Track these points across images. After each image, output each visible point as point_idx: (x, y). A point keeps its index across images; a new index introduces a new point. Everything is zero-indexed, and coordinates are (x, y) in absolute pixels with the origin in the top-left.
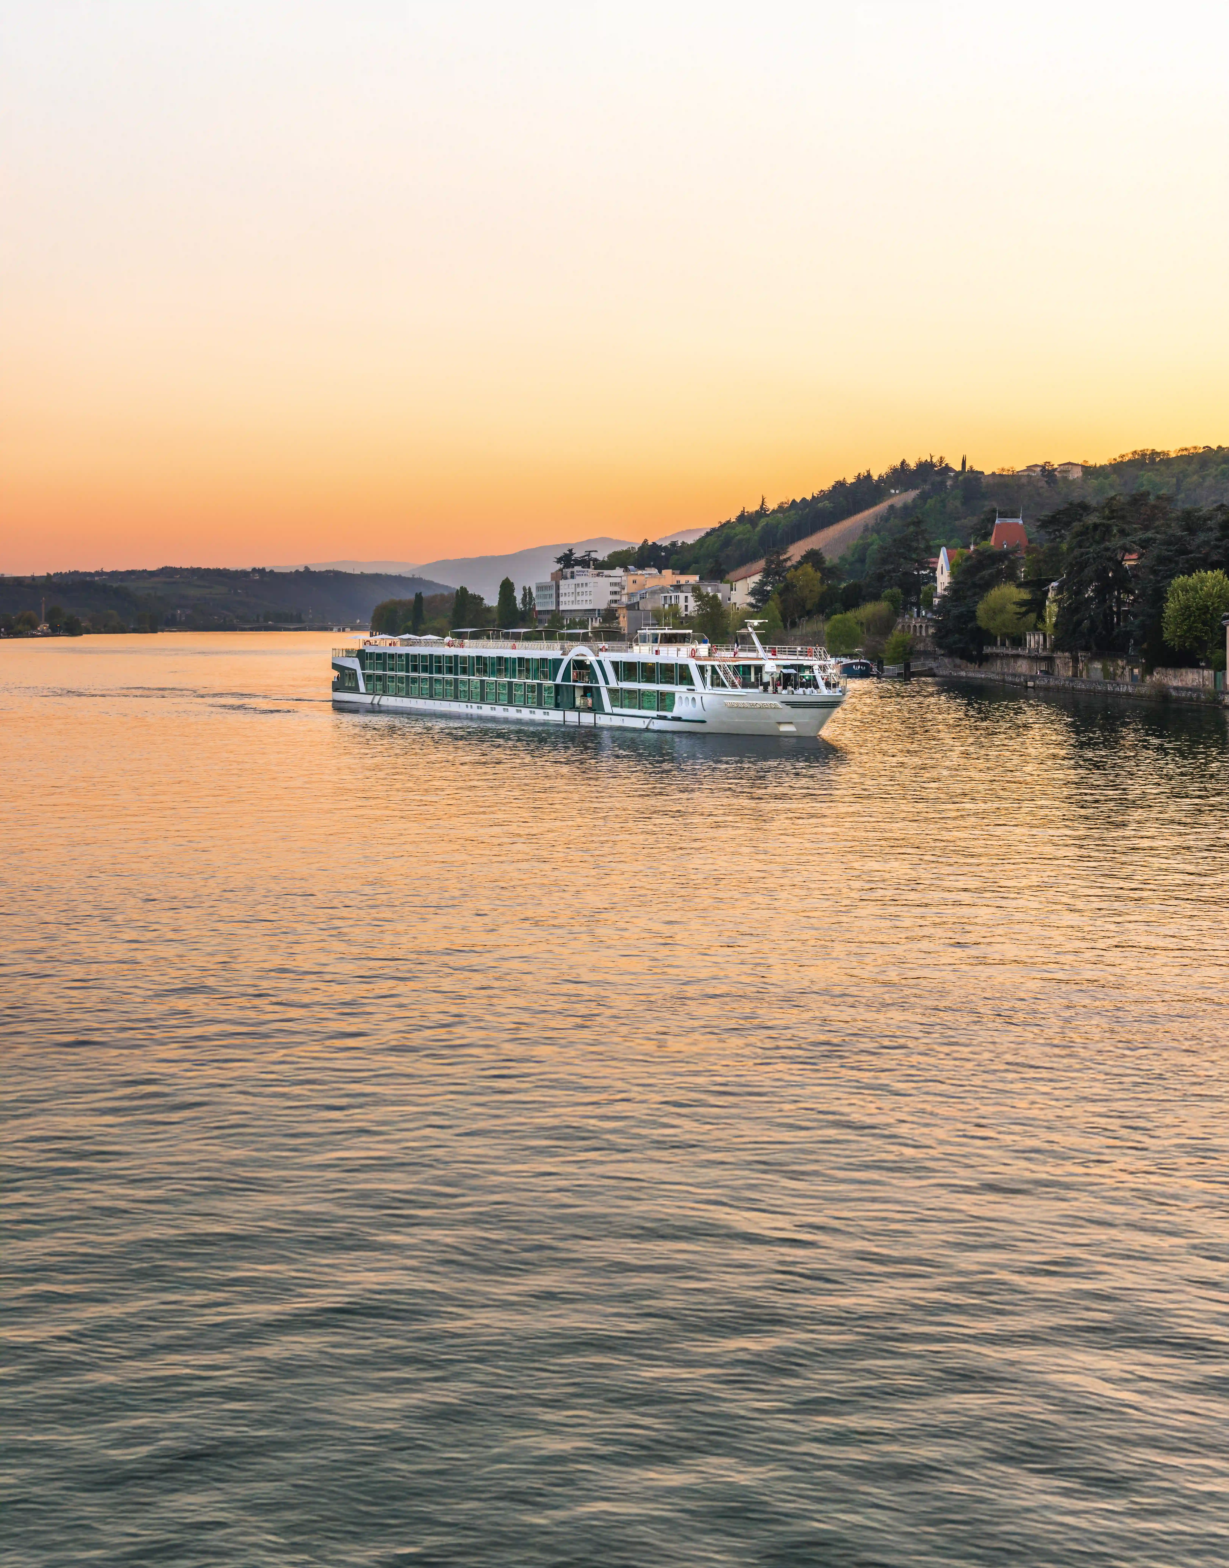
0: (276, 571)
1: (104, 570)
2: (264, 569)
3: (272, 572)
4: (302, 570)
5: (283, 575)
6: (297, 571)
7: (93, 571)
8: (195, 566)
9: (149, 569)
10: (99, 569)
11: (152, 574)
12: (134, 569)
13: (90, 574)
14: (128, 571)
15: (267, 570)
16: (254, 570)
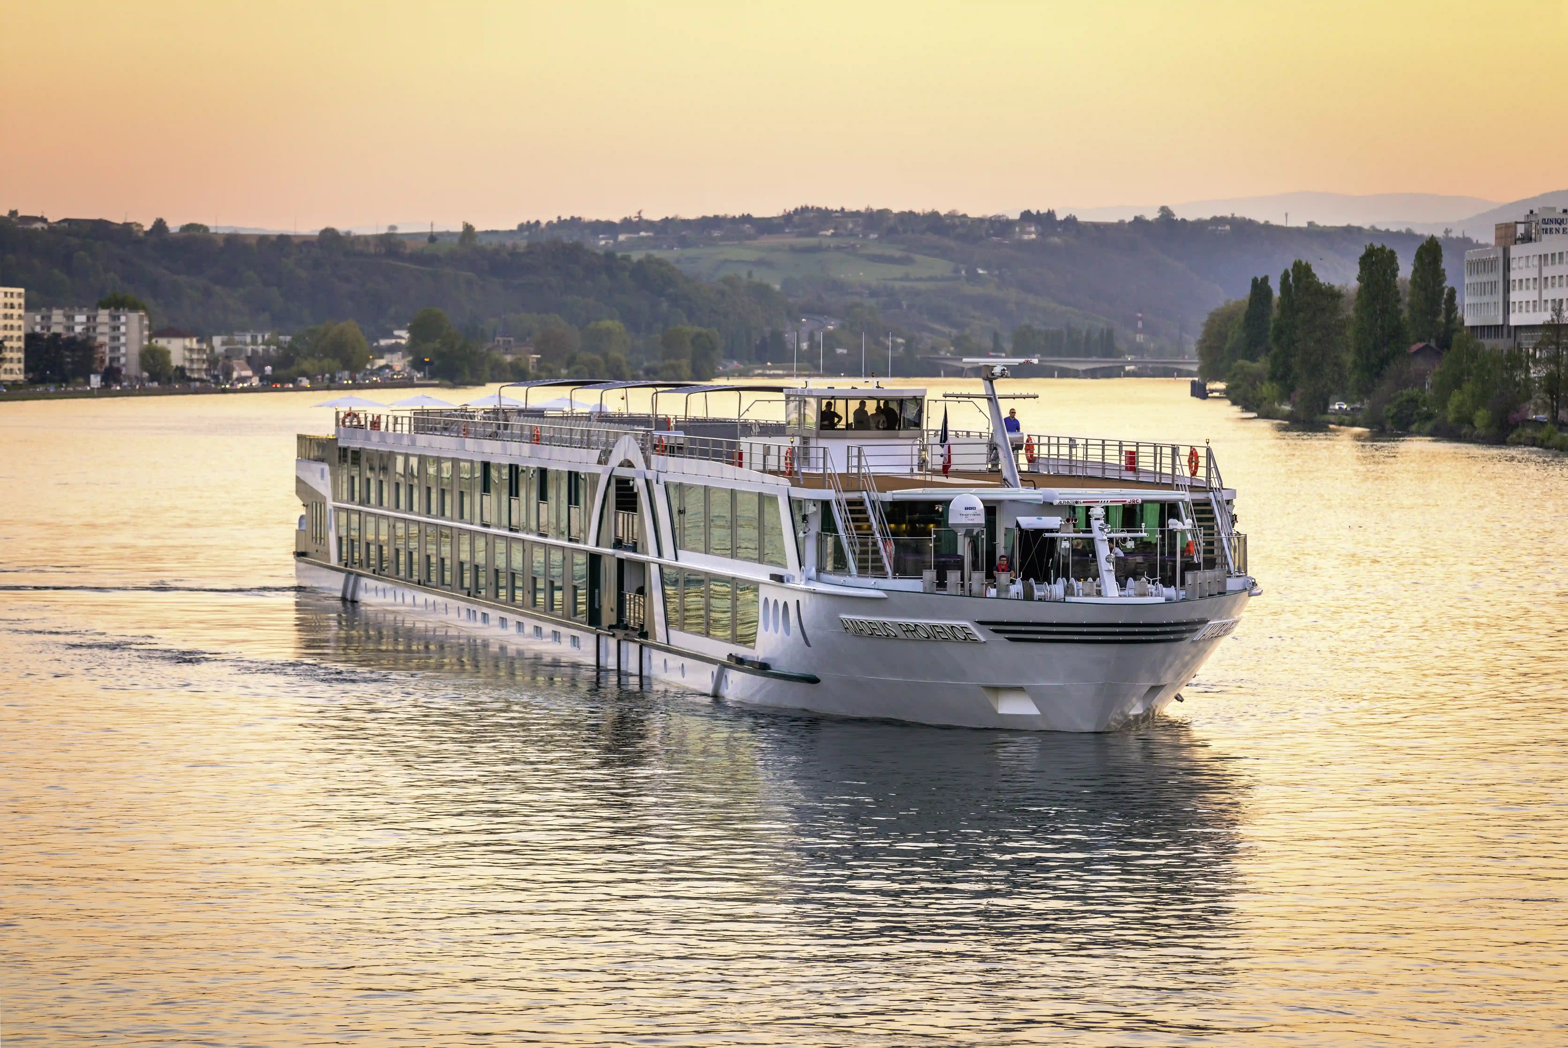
0: (1080, 219)
1: (646, 216)
2: (1051, 215)
3: (1071, 221)
4: (1152, 215)
5: (1100, 231)
6: (1138, 220)
7: (617, 219)
8: (876, 206)
9: (756, 214)
10: (632, 214)
11: (766, 226)
12: (721, 213)
13: (609, 228)
14: (705, 219)
15: (1060, 217)
16: (1027, 216)
